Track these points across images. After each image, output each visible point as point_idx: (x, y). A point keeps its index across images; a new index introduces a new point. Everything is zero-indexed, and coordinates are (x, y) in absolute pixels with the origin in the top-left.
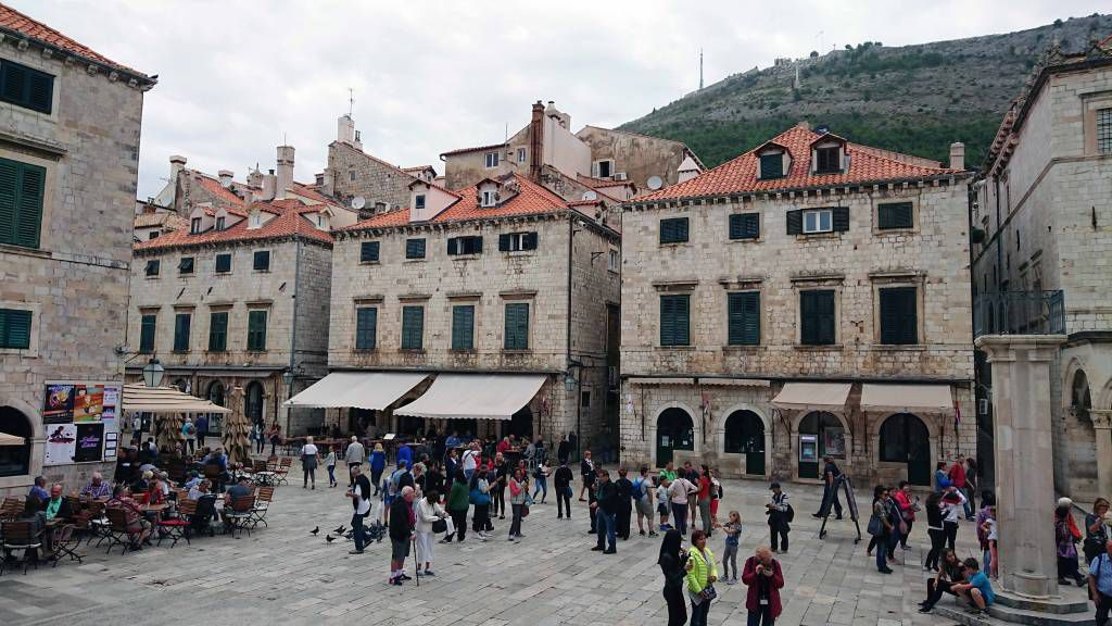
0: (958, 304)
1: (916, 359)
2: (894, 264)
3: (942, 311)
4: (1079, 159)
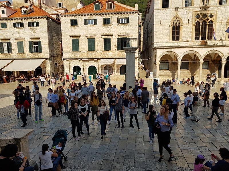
2: (123, 32)
4: (159, 9)
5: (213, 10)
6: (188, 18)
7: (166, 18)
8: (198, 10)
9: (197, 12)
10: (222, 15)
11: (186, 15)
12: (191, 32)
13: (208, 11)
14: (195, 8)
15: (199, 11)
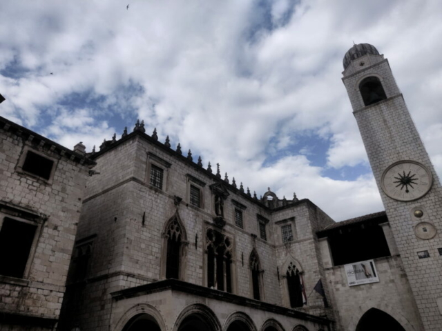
0: (63, 251)
3: (50, 253)
4: (142, 184)
5: (229, 232)
6: (196, 231)
8: (210, 221)
9: (209, 225)
10: (242, 248)
12: (200, 267)
13: (224, 230)
14: (206, 216)
15: (212, 224)
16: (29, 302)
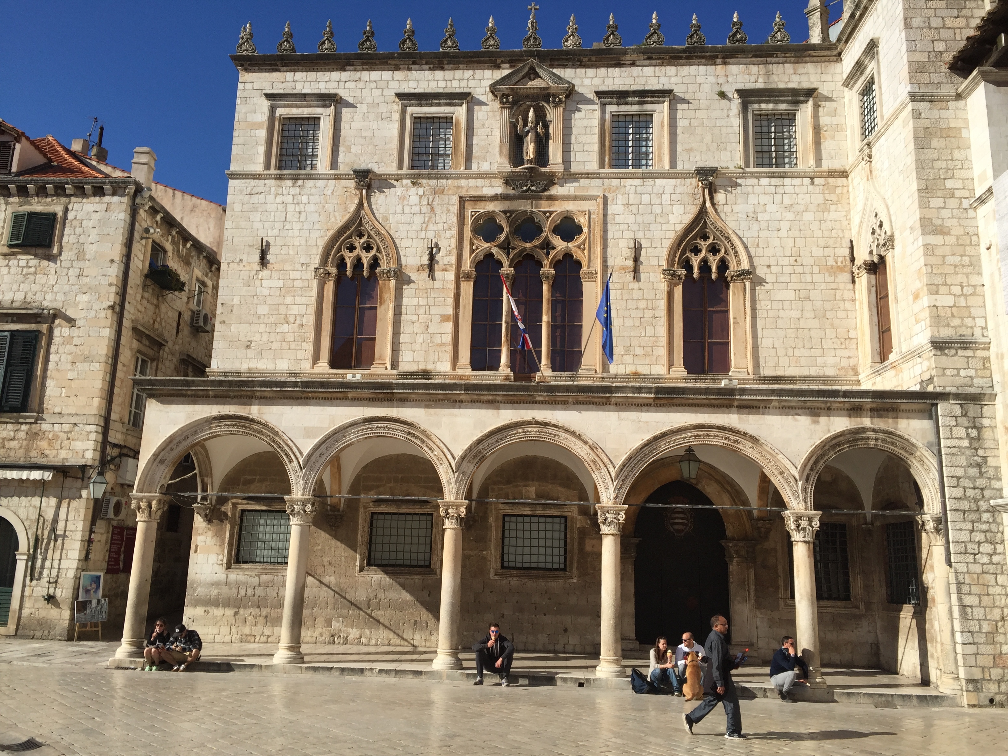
0: (88, 359)
1: (22, 435)
2: (19, 297)
4: (256, 176)
5: (575, 198)
6: (431, 235)
7: (296, 226)
8: (488, 191)
9: (483, 204)
10: (635, 227)
11: (418, 219)
12: (444, 318)
13: (551, 198)
14: (472, 182)
15: (494, 198)
16: (43, 444)
